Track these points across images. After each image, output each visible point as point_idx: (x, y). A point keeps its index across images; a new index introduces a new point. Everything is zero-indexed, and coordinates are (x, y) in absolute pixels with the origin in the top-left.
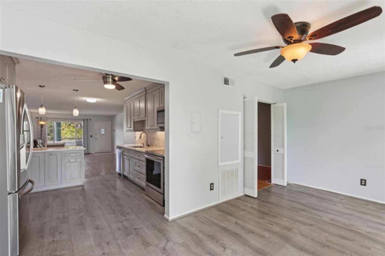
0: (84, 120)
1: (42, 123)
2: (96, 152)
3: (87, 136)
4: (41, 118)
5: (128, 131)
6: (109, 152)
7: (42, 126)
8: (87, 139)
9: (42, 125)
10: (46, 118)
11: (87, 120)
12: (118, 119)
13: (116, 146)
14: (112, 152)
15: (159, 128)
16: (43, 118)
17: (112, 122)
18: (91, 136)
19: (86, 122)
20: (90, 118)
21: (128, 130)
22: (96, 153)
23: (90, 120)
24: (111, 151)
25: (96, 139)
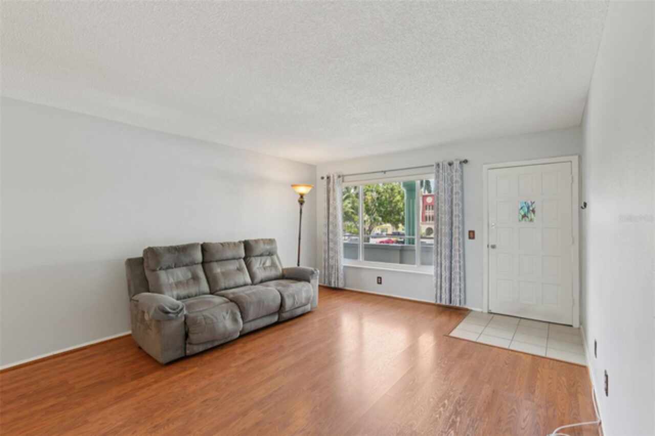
0: (438, 165)
1: (301, 189)
2: (494, 310)
7: (301, 200)
9: (302, 196)
17: (579, 162)
18: (472, 235)
19: (445, 172)
23: (465, 162)
25: (493, 247)
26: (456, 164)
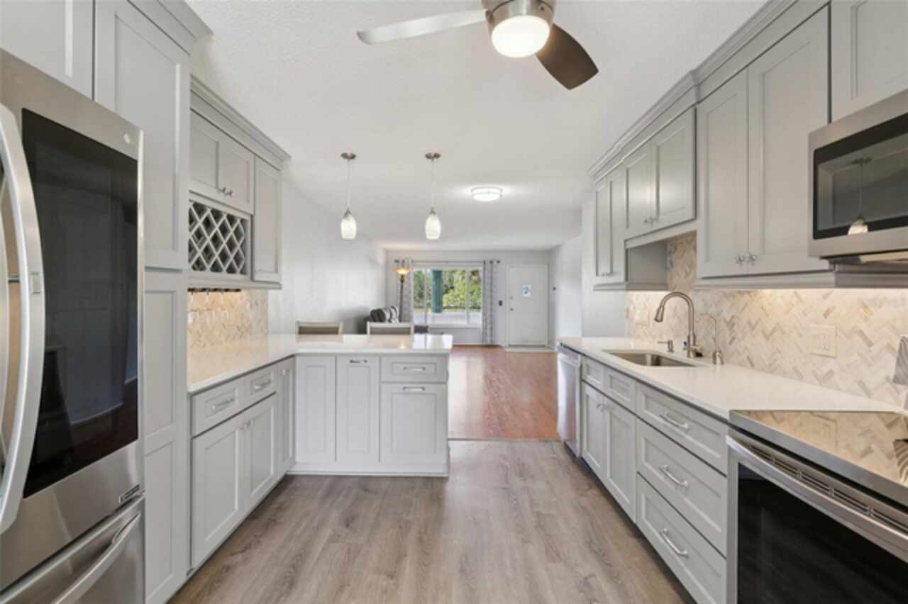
0: (484, 262)
1: (403, 272)
2: (512, 343)
3: (491, 303)
4: (403, 261)
5: (599, 287)
6: (543, 346)
7: (402, 279)
8: (491, 310)
9: (402, 276)
10: (413, 261)
11: (491, 262)
12: (565, 258)
13: (558, 344)
14: (548, 348)
15: (825, 265)
16: (406, 261)
17: (549, 266)
18: (501, 303)
19: (488, 266)
20: (498, 259)
21: (599, 285)
22: (510, 346)
23: (498, 262)
24: (546, 343)
25: (512, 309)
26: (495, 263)
